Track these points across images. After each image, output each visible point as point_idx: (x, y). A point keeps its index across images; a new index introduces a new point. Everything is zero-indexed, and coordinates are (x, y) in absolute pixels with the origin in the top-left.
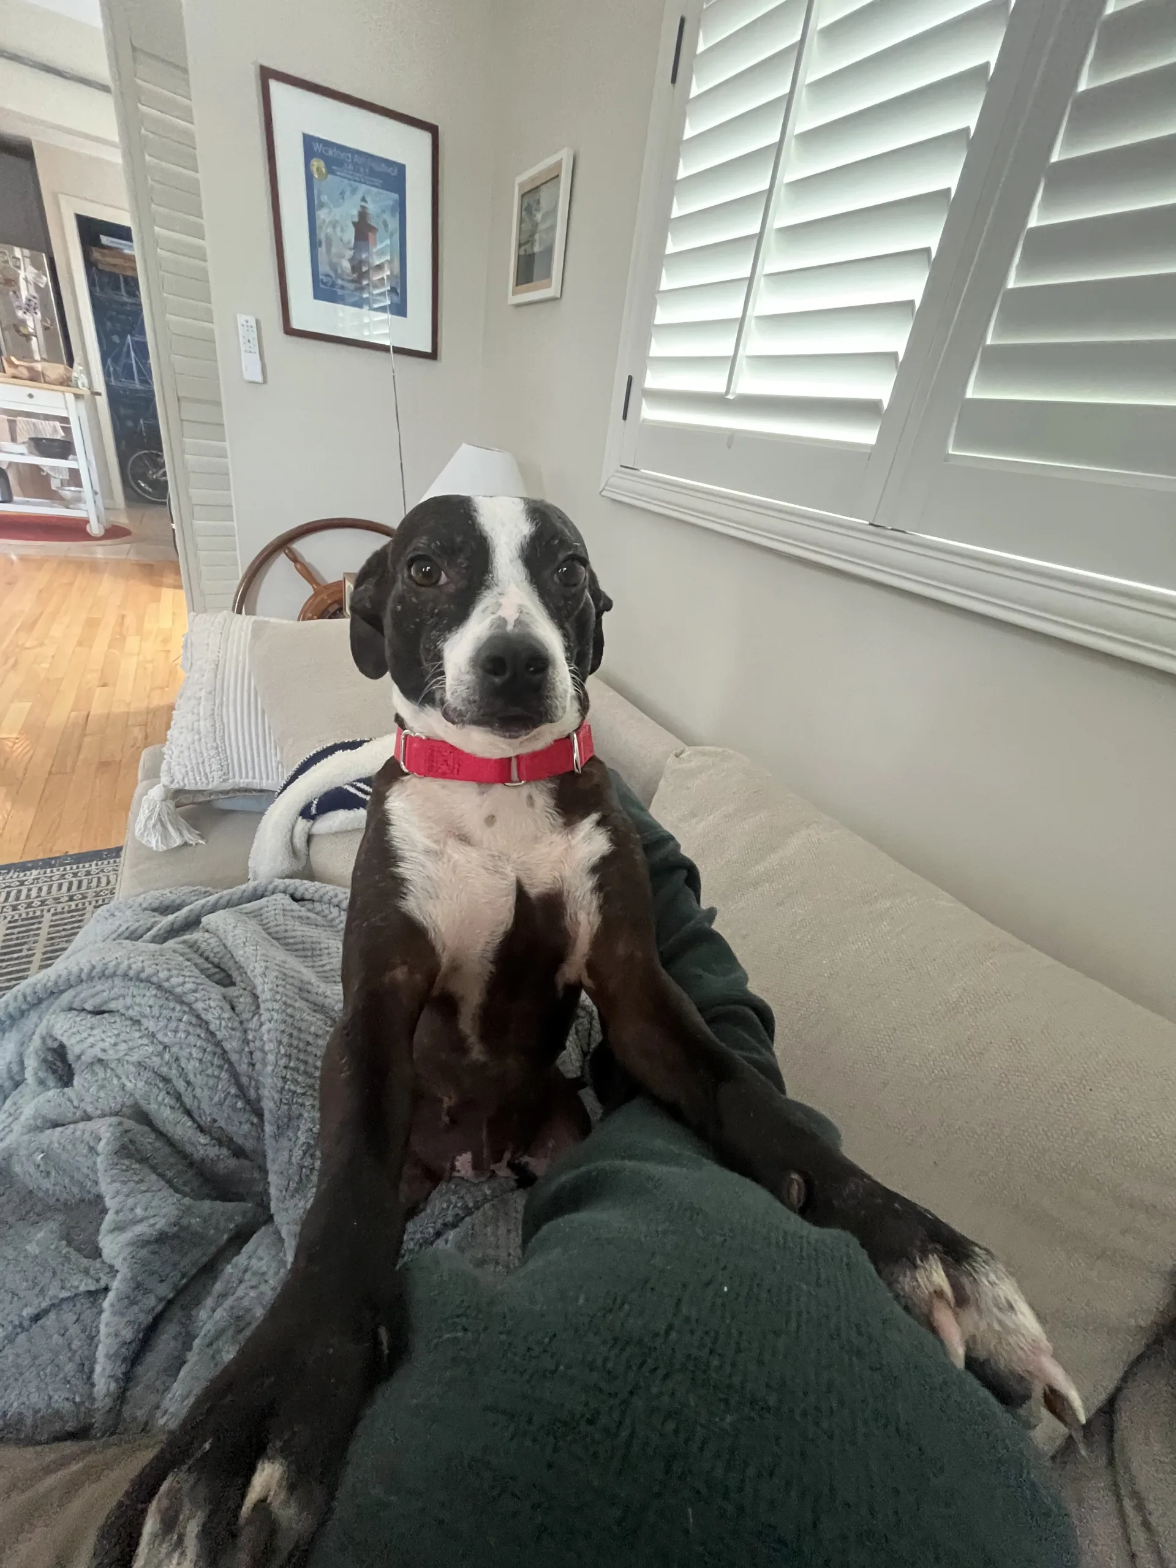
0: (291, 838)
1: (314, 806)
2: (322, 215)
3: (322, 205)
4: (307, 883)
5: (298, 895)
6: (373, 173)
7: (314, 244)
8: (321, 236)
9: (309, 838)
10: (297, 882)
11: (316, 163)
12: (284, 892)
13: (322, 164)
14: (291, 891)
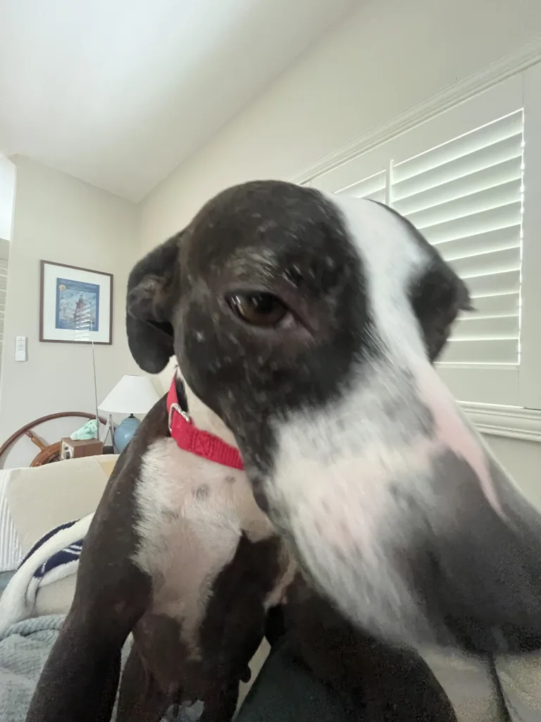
0: (26, 594)
1: (44, 567)
2: (62, 301)
3: (63, 298)
4: (33, 620)
5: (26, 631)
6: (86, 288)
7: (58, 310)
8: (62, 307)
9: (38, 590)
10: (27, 621)
11: (61, 286)
12: (16, 633)
13: (64, 286)
14: (21, 630)
